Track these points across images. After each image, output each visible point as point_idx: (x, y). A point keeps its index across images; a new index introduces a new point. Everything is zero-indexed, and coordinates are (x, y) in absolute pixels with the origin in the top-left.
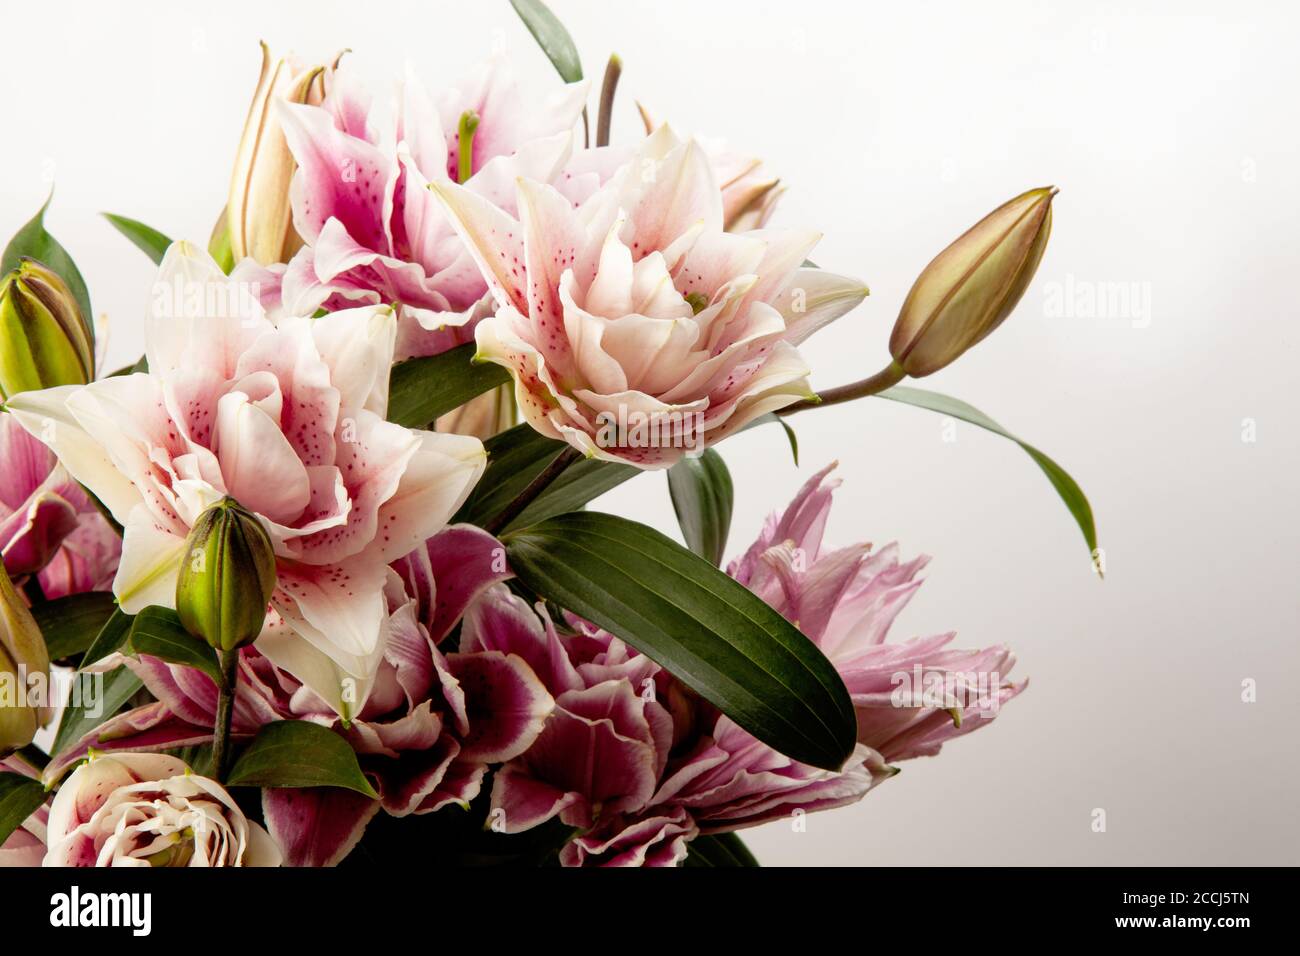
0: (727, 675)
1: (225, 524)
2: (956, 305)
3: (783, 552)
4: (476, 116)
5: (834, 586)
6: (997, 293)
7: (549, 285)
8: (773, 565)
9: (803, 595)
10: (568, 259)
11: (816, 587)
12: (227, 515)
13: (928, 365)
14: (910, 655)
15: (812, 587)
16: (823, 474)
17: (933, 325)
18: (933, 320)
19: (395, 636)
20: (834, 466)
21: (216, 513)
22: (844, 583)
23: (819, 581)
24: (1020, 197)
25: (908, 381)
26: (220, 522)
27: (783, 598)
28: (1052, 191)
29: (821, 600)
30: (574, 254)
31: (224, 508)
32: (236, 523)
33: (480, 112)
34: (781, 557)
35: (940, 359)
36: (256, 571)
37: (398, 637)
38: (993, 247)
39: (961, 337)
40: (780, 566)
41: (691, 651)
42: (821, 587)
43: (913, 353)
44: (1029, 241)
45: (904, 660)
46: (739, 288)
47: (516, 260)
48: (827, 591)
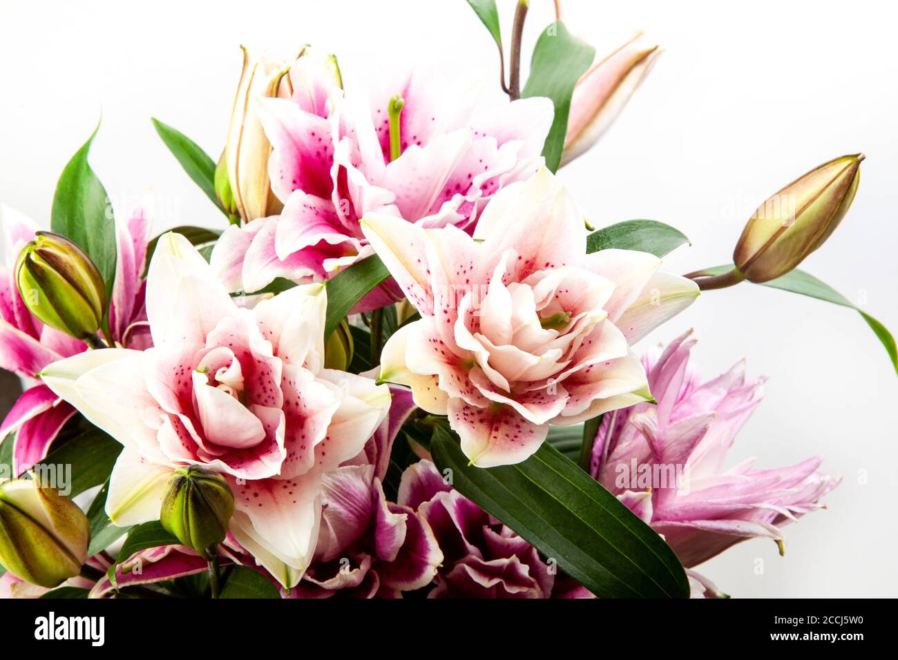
0: (591, 556)
1: (188, 489)
2: (784, 241)
3: (648, 420)
4: (402, 100)
5: (688, 445)
6: (816, 233)
8: (642, 429)
9: (664, 450)
10: (468, 269)
11: (673, 444)
12: (189, 482)
13: (764, 276)
14: (748, 493)
15: (671, 444)
17: (767, 251)
18: (766, 249)
19: (334, 484)
20: (690, 332)
21: (181, 482)
22: (695, 442)
23: (676, 440)
24: (834, 161)
26: (185, 487)
27: (650, 451)
28: (860, 158)
29: (678, 454)
31: (187, 476)
32: (196, 489)
33: (405, 94)
34: (647, 424)
35: (773, 273)
36: (214, 514)
37: (337, 486)
38: (812, 200)
39: (787, 262)
40: (646, 430)
41: (565, 536)
42: (679, 444)
43: (751, 267)
44: (841, 196)
45: (743, 497)
46: (592, 318)
48: (683, 448)
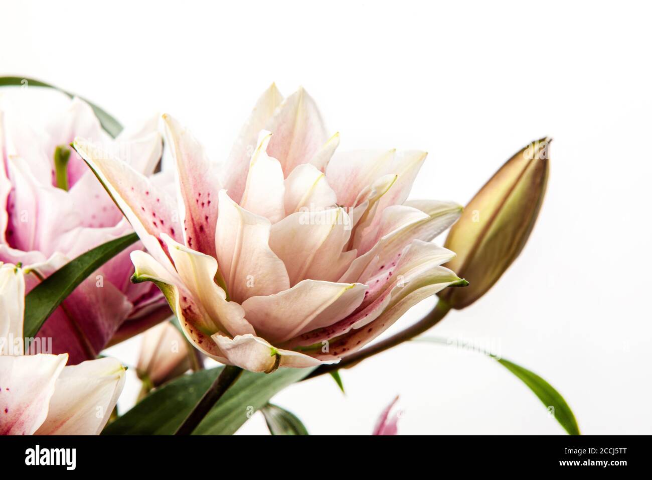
7: (194, 225)
10: (206, 202)
16: (390, 407)
25: (453, 314)
28: (548, 140)
30: (210, 199)
38: (512, 189)
47: (154, 215)
